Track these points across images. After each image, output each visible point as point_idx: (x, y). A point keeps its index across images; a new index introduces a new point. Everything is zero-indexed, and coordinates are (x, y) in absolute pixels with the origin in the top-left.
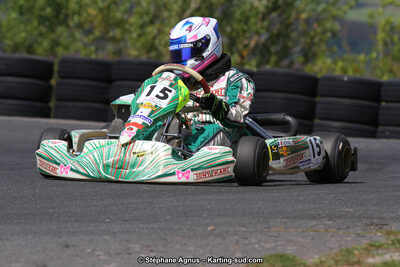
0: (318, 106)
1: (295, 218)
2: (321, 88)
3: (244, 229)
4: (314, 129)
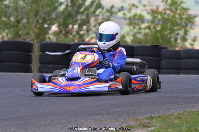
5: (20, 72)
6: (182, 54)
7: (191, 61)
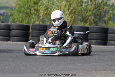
0: (109, 37)
1: (99, 70)
2: (109, 31)
3: (84, 74)
4: (108, 44)
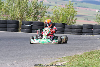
5: (15, 32)
6: (72, 26)
7: (75, 29)
